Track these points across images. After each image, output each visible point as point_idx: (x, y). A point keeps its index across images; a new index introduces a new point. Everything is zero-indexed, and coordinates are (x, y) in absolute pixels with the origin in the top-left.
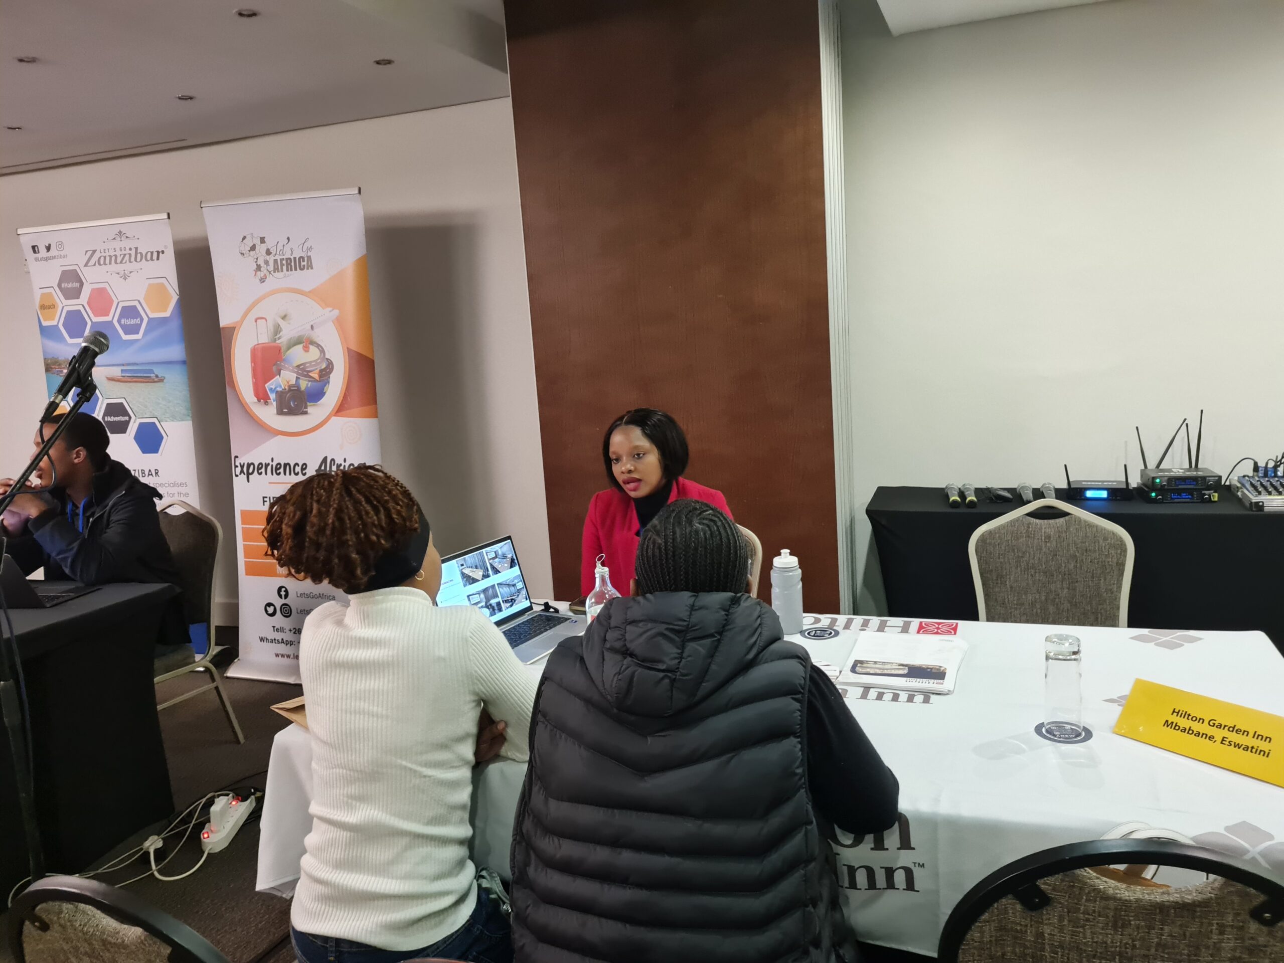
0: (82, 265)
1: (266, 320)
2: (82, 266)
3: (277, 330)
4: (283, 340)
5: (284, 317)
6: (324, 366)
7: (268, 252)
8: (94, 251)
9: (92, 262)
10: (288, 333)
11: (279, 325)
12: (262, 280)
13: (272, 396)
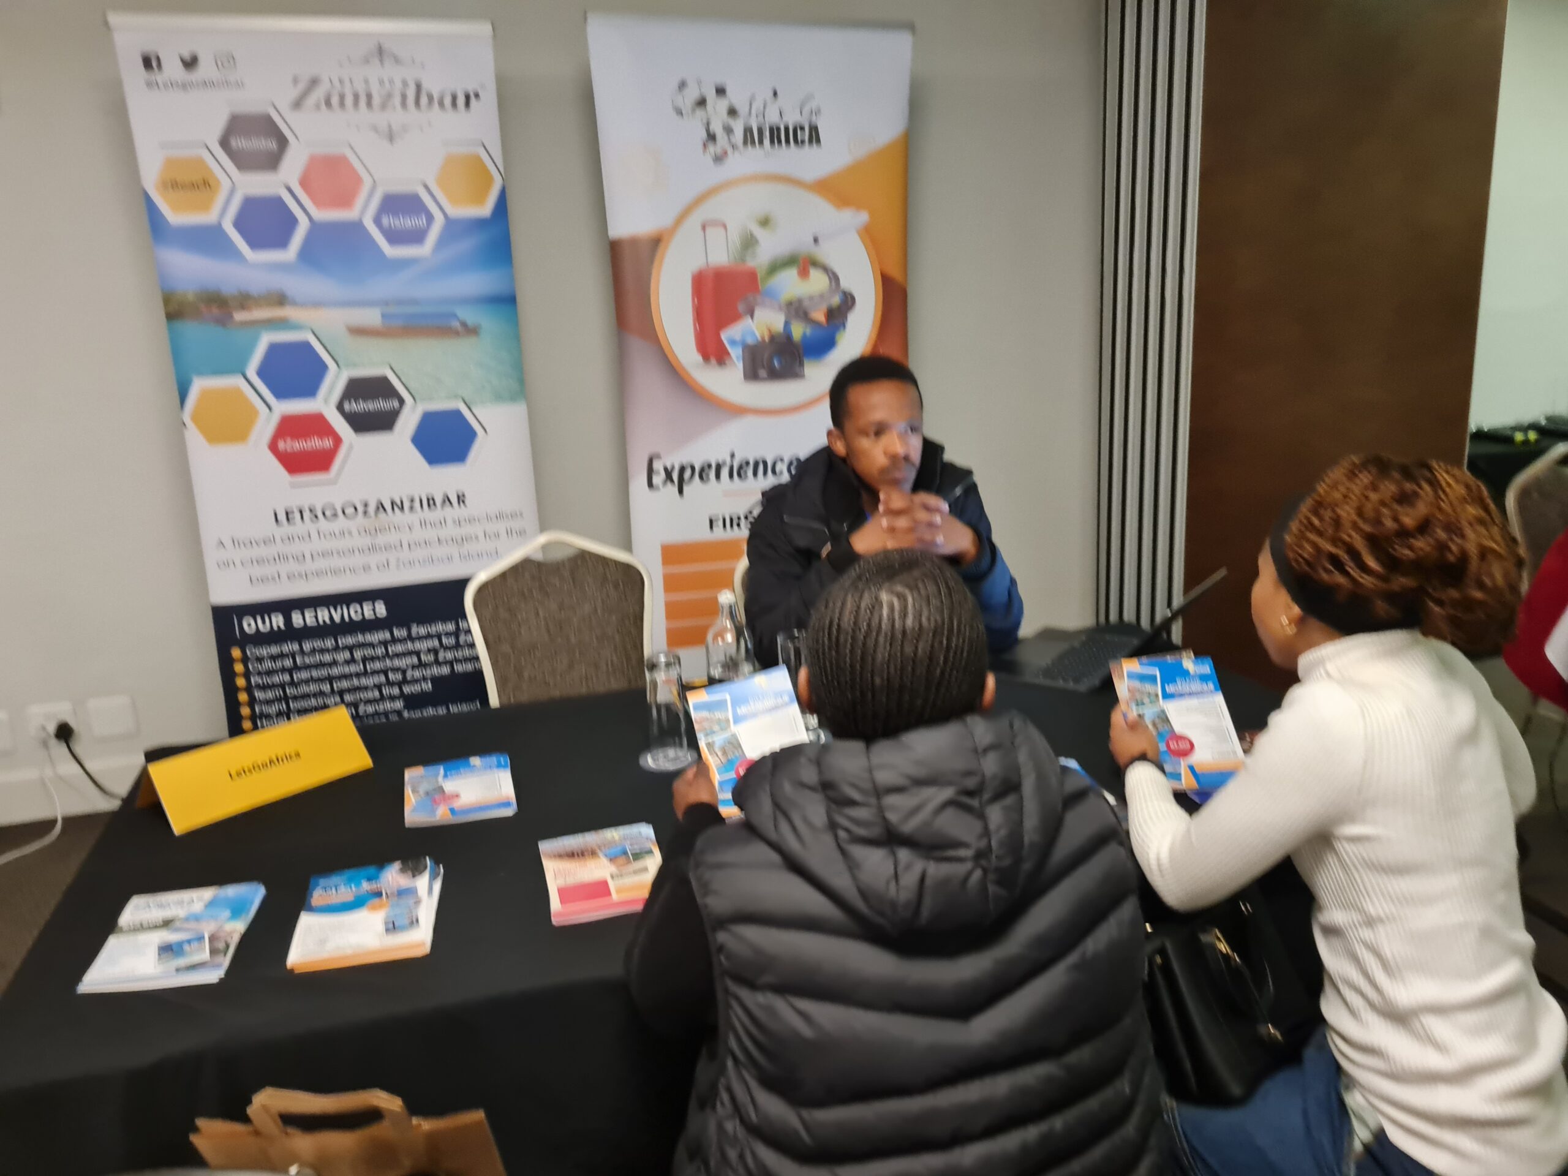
0: (284, 105)
1: (725, 227)
2: (284, 108)
3: (749, 242)
4: (760, 259)
5: (765, 222)
6: (836, 300)
7: (732, 112)
8: (314, 82)
9: (311, 101)
10: (769, 247)
11: (752, 235)
12: (719, 159)
13: (736, 353)
